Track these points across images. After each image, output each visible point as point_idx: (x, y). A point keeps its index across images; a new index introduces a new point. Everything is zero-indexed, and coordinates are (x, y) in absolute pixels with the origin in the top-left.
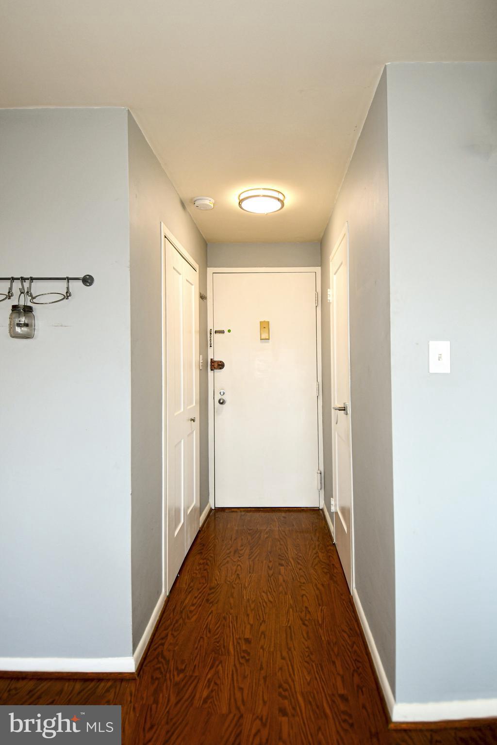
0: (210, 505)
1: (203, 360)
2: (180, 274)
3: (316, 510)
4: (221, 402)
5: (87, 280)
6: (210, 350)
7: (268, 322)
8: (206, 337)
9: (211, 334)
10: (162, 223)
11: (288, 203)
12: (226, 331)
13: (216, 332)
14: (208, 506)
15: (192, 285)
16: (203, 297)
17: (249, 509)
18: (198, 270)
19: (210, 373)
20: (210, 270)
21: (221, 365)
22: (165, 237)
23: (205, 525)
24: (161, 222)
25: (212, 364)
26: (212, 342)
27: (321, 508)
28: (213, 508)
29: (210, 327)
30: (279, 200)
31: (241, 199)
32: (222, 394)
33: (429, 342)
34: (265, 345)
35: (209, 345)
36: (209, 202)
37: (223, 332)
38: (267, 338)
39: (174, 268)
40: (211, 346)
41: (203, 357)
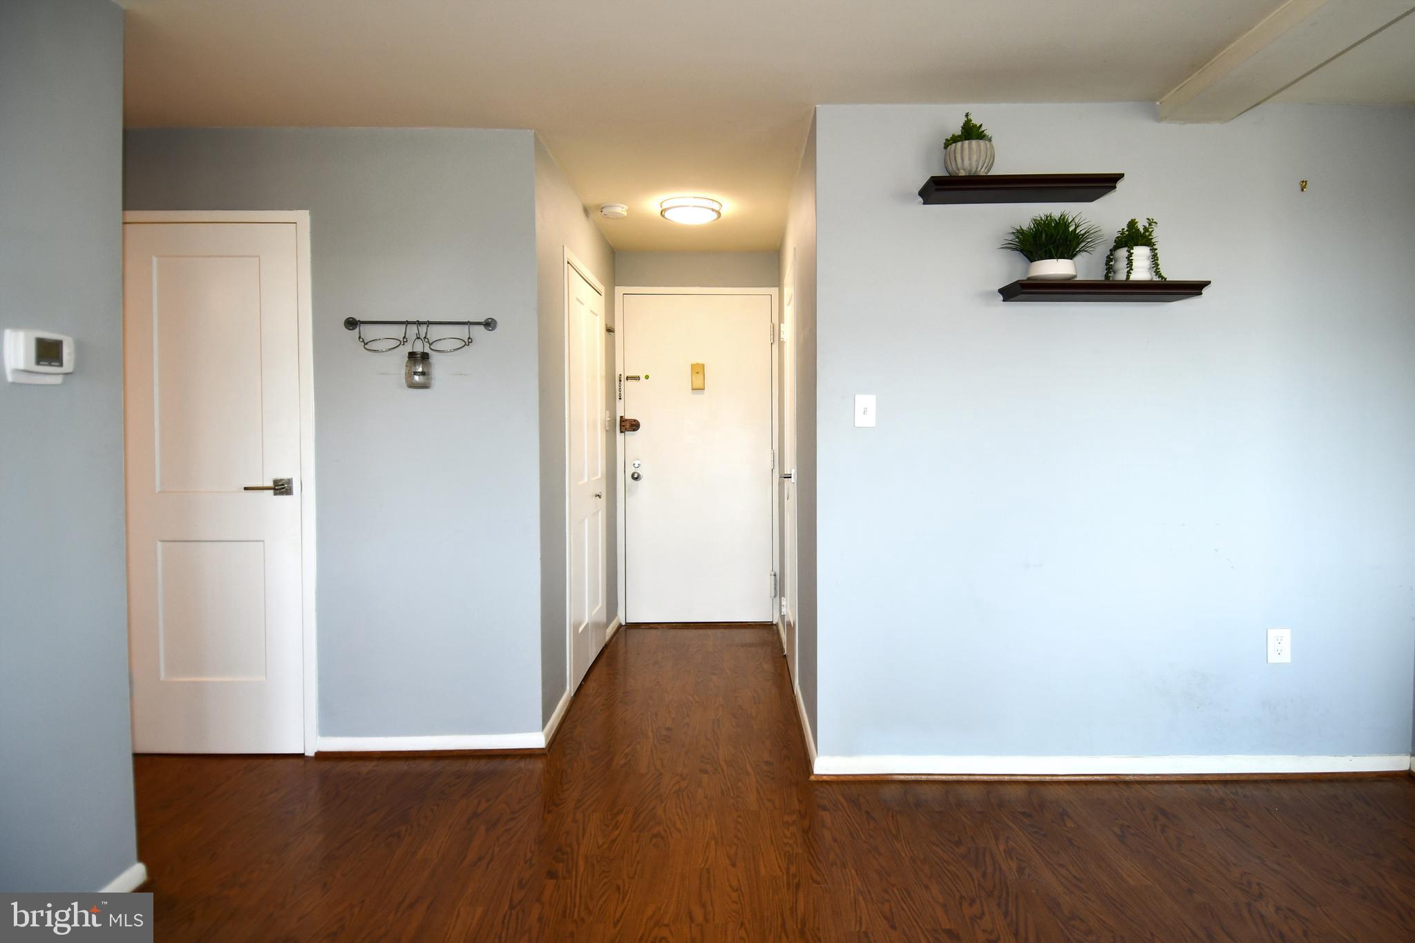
0: (619, 619)
1: (610, 417)
2: (583, 304)
3: (769, 625)
4: (635, 476)
5: (489, 324)
6: (620, 404)
7: (703, 365)
8: (614, 385)
9: (620, 381)
10: (565, 247)
11: (724, 213)
12: (643, 378)
13: (628, 378)
14: (616, 619)
15: (596, 315)
16: (610, 330)
17: (674, 625)
18: (603, 294)
19: (620, 437)
20: (619, 290)
21: (634, 426)
22: (568, 263)
23: (613, 640)
24: (563, 246)
25: (623, 424)
26: (622, 393)
27: (774, 623)
28: (624, 624)
29: (619, 371)
30: (713, 210)
31: (663, 208)
32: (636, 466)
33: (855, 396)
34: (699, 397)
35: (618, 397)
36: (621, 210)
37: (637, 378)
38: (701, 387)
39: (578, 300)
40: (620, 399)
41: (610, 413)
